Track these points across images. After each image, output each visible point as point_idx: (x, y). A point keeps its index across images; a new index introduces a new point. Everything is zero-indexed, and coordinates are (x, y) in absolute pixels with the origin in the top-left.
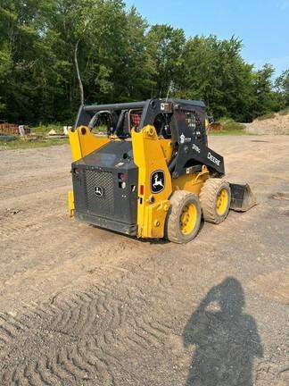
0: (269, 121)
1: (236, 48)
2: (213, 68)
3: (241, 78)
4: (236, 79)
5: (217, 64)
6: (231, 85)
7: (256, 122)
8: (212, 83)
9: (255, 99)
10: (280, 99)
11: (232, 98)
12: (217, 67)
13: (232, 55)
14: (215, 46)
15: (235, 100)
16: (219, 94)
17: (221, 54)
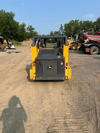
0: (28, 41)
1: (13, 16)
2: (6, 22)
3: (16, 26)
4: (14, 27)
5: (7, 21)
6: (13, 29)
7: (24, 42)
8: (6, 27)
9: (21, 34)
10: (29, 35)
11: (14, 33)
12: (7, 22)
13: (12, 18)
14: (5, 14)
15: (15, 34)
16: (9, 31)
17: (8, 17)
